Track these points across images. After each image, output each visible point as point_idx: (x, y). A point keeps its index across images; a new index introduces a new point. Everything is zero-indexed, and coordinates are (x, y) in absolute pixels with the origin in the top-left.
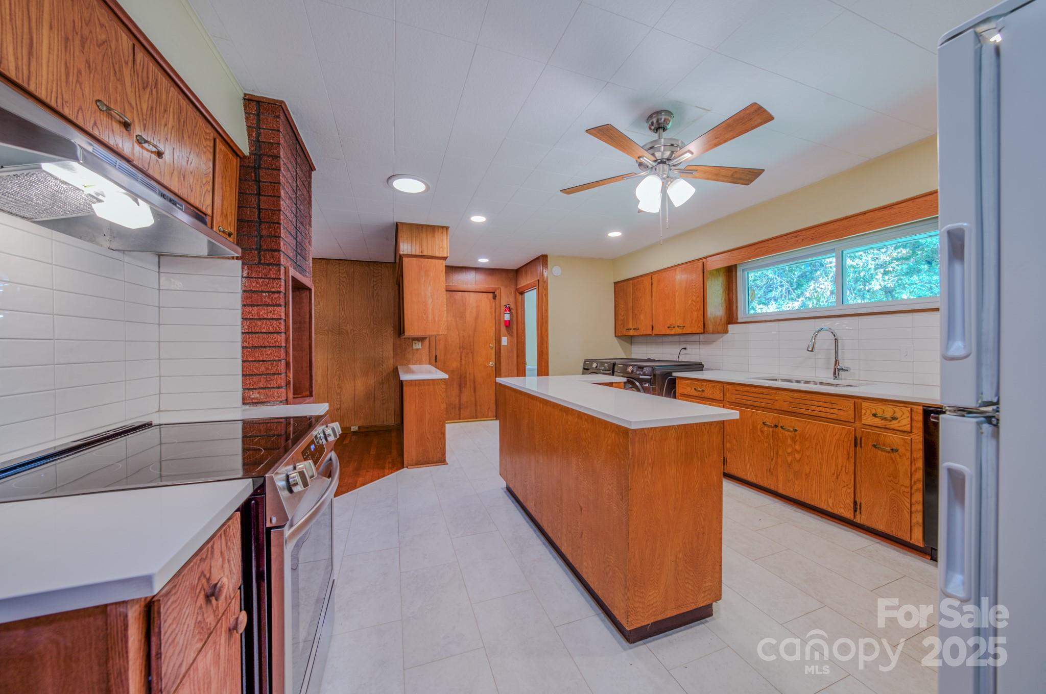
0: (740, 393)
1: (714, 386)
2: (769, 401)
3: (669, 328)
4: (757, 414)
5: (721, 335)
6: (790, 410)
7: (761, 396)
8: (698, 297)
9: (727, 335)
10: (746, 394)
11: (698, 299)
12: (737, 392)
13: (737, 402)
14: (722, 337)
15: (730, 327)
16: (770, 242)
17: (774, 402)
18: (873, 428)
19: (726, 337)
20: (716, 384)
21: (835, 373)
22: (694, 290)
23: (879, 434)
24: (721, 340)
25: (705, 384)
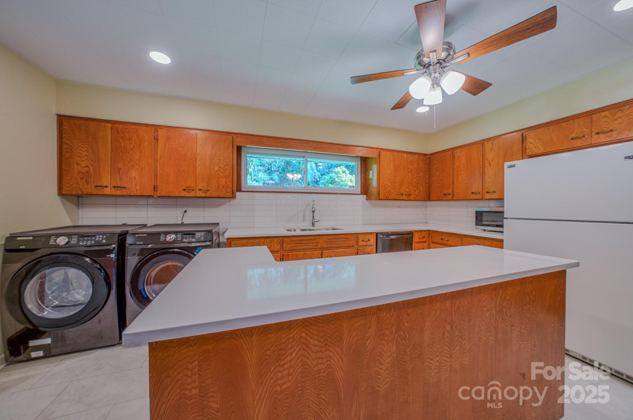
0: (294, 242)
1: (272, 241)
2: (315, 244)
3: (184, 190)
4: (307, 254)
5: (227, 200)
6: (327, 247)
7: (310, 241)
8: (227, 165)
9: (236, 200)
10: (299, 242)
11: (226, 167)
12: (292, 242)
13: (292, 249)
14: (230, 201)
15: (238, 194)
16: (291, 141)
17: (318, 244)
18: (362, 247)
19: (233, 202)
20: (274, 239)
21: (313, 224)
22: (222, 158)
23: (364, 249)
24: (228, 203)
25: (263, 240)
